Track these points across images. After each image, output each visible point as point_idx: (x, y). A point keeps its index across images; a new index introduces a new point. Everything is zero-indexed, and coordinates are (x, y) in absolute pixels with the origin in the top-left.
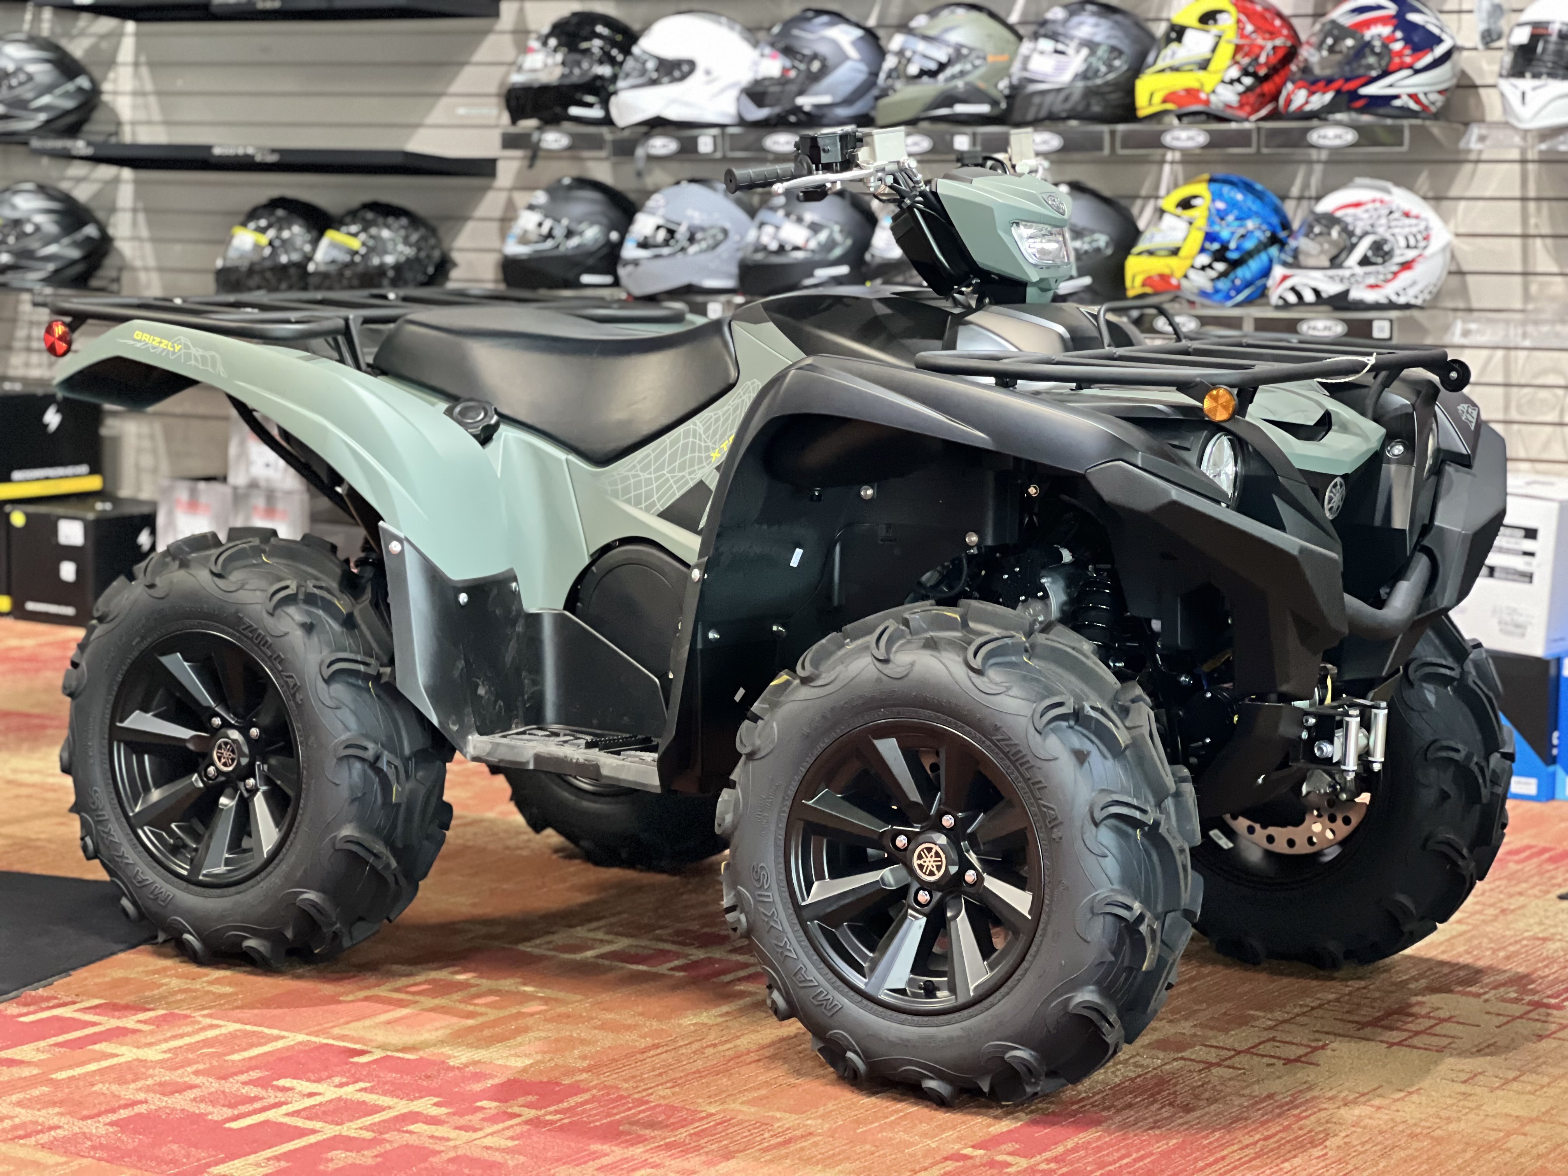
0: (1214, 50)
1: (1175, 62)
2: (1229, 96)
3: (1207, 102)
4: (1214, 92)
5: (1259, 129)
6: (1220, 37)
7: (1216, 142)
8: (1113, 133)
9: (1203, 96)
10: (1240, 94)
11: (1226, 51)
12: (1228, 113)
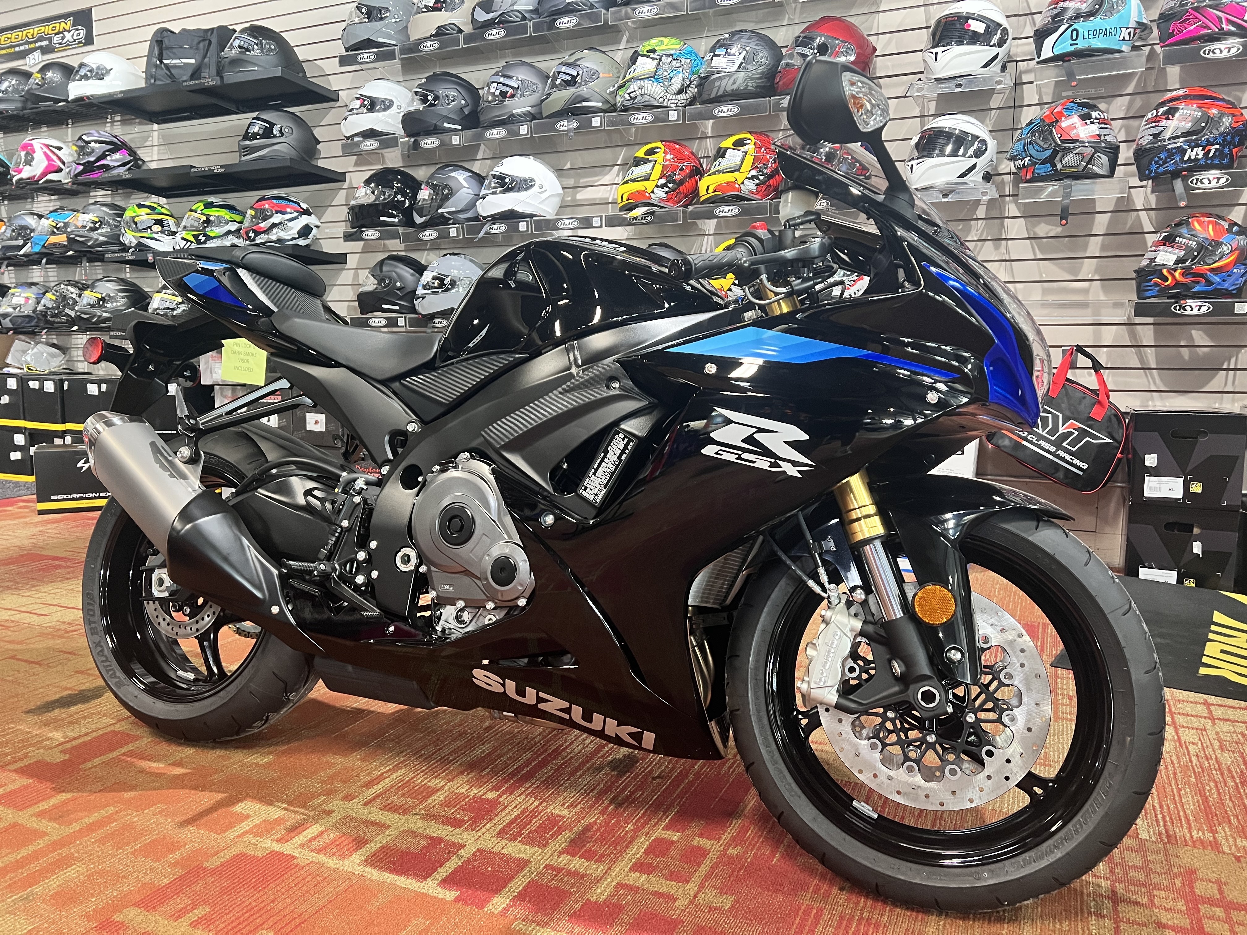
0: (743, 160)
1: (721, 168)
2: (750, 186)
3: (740, 190)
4: (743, 183)
5: (771, 204)
6: (746, 153)
7: (744, 212)
8: (684, 213)
9: (737, 186)
10: (757, 185)
11: (749, 160)
12: (751, 196)
